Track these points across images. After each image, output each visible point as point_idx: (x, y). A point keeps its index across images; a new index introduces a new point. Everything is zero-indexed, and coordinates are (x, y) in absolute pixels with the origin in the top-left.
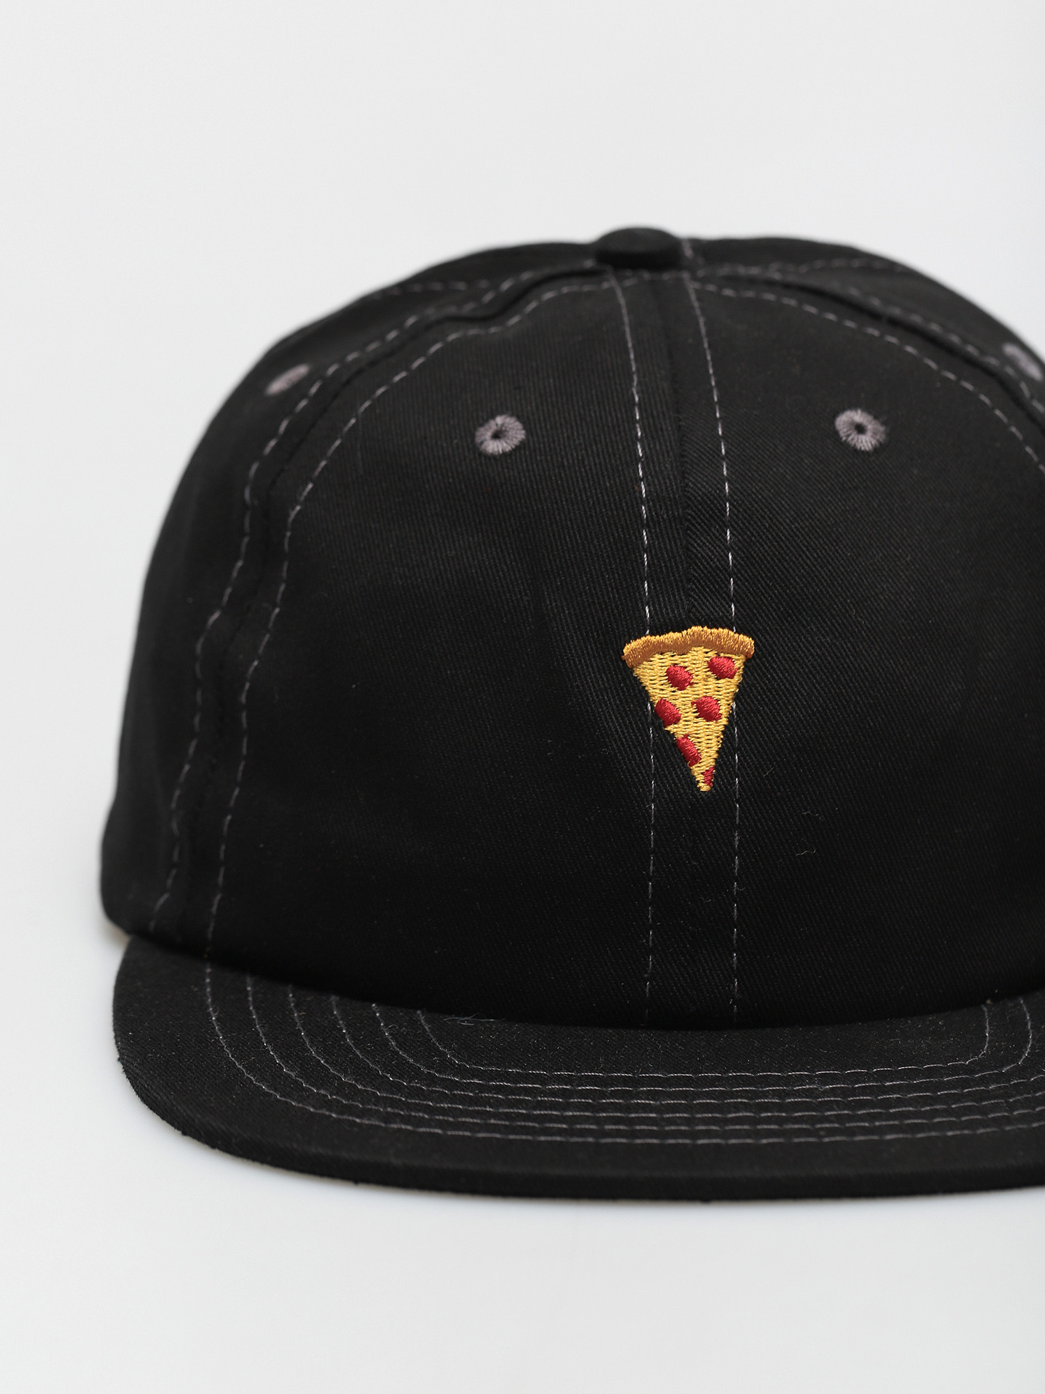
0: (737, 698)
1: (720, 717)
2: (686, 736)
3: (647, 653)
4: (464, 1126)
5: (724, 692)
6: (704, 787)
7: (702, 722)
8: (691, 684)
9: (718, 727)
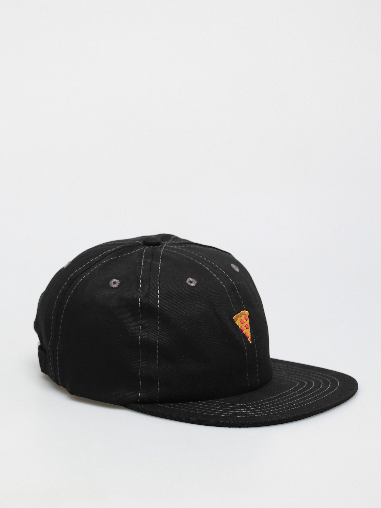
0: (250, 324)
1: (249, 328)
2: (246, 333)
3: (237, 317)
4: (257, 414)
5: (247, 322)
6: (251, 342)
7: (247, 330)
8: (244, 322)
9: (249, 330)
